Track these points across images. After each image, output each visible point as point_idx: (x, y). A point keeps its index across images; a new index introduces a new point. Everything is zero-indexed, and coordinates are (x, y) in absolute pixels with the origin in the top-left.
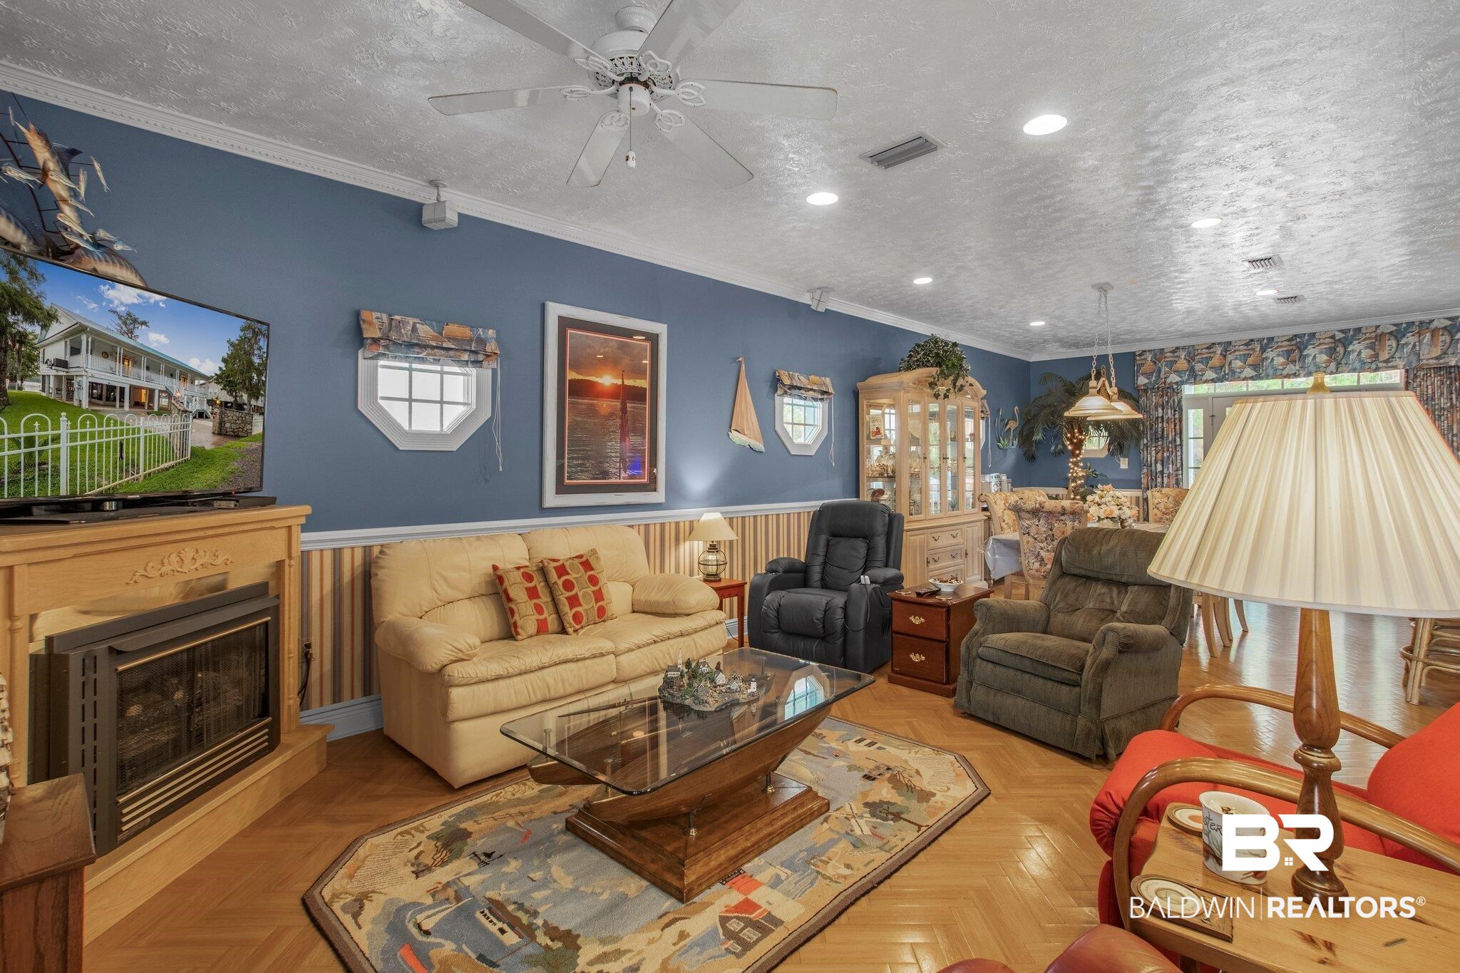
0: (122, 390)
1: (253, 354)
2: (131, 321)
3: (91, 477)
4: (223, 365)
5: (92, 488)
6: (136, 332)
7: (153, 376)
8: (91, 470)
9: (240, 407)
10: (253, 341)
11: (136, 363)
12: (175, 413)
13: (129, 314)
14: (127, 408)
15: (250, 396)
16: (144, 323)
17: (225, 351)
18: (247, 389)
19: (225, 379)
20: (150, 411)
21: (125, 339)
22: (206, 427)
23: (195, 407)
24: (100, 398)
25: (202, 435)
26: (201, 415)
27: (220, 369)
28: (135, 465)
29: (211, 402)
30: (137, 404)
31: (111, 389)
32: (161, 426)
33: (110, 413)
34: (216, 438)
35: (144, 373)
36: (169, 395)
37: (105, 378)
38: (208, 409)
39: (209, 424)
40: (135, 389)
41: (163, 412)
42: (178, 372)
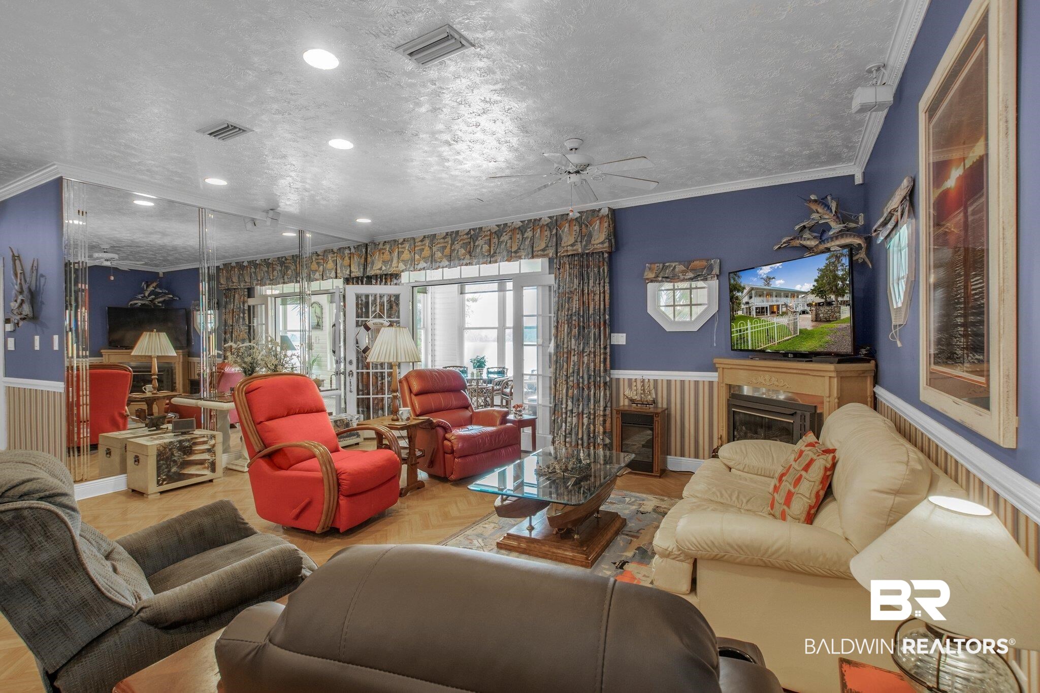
0: (767, 307)
1: (837, 270)
2: (768, 279)
3: (758, 343)
4: (815, 284)
5: (758, 347)
6: (771, 283)
7: (779, 299)
8: (758, 341)
9: (830, 304)
10: (837, 262)
11: (771, 296)
12: (789, 313)
13: (767, 277)
14: (769, 315)
15: (837, 296)
16: (774, 278)
17: (816, 275)
18: (834, 292)
19: (818, 291)
20: (778, 315)
21: (767, 287)
22: (807, 318)
23: (800, 309)
24: (759, 313)
25: (806, 322)
26: (804, 312)
27: (814, 286)
28: (773, 338)
29: (809, 305)
30: (773, 312)
31: (763, 308)
32: (784, 321)
33: (763, 318)
34: (814, 323)
35: (774, 299)
36: (786, 306)
37: (761, 305)
38: (808, 309)
39: (809, 316)
40: (771, 306)
41: (784, 314)
42: (790, 294)
